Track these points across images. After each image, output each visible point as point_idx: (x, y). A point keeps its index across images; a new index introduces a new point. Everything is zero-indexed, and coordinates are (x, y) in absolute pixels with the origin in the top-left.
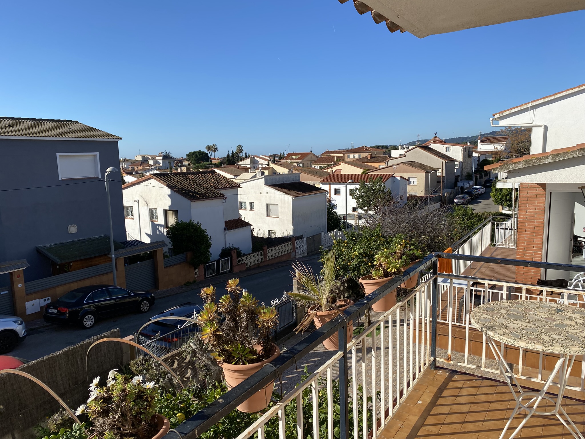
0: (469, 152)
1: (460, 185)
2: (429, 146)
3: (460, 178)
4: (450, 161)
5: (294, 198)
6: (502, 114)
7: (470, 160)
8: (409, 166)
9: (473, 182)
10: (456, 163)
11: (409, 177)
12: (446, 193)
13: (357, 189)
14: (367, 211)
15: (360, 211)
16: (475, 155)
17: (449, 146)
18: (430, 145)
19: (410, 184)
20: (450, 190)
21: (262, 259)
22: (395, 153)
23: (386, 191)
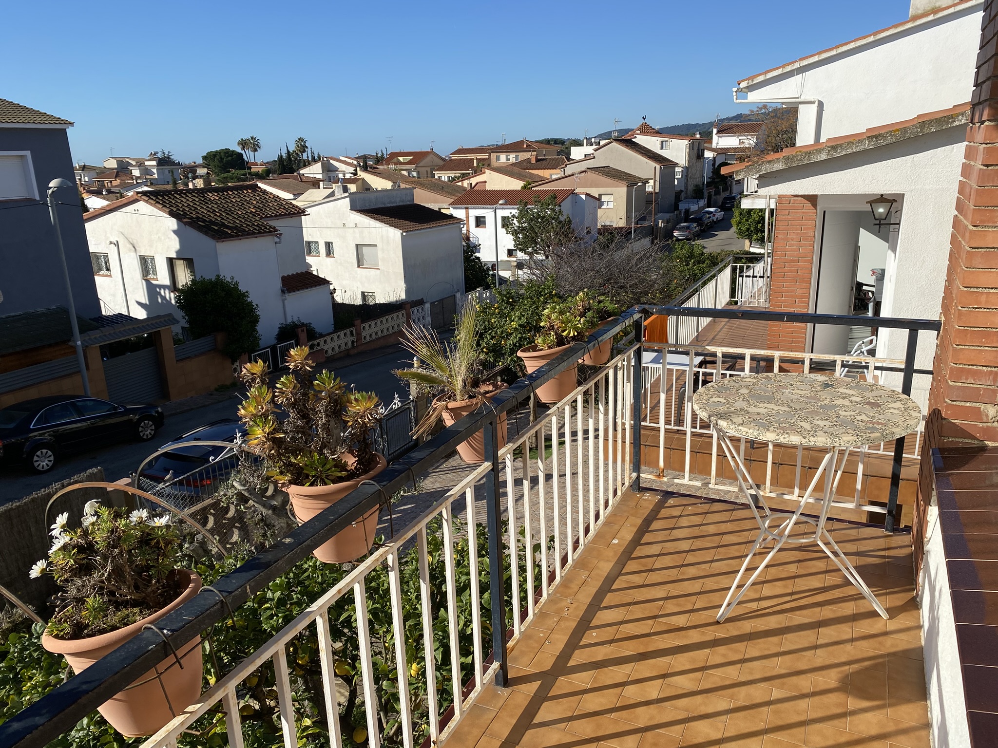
0: (698, 149)
1: (683, 206)
2: (633, 140)
3: (683, 195)
4: (667, 164)
5: (404, 234)
6: (753, 81)
7: (699, 164)
8: (601, 174)
9: (705, 202)
10: (677, 169)
11: (600, 195)
12: (660, 221)
13: (514, 216)
14: (531, 254)
15: (521, 255)
16: (708, 154)
17: (666, 139)
18: (636, 137)
19: (603, 207)
20: (667, 216)
21: (353, 342)
22: (576, 153)
23: (562, 218)
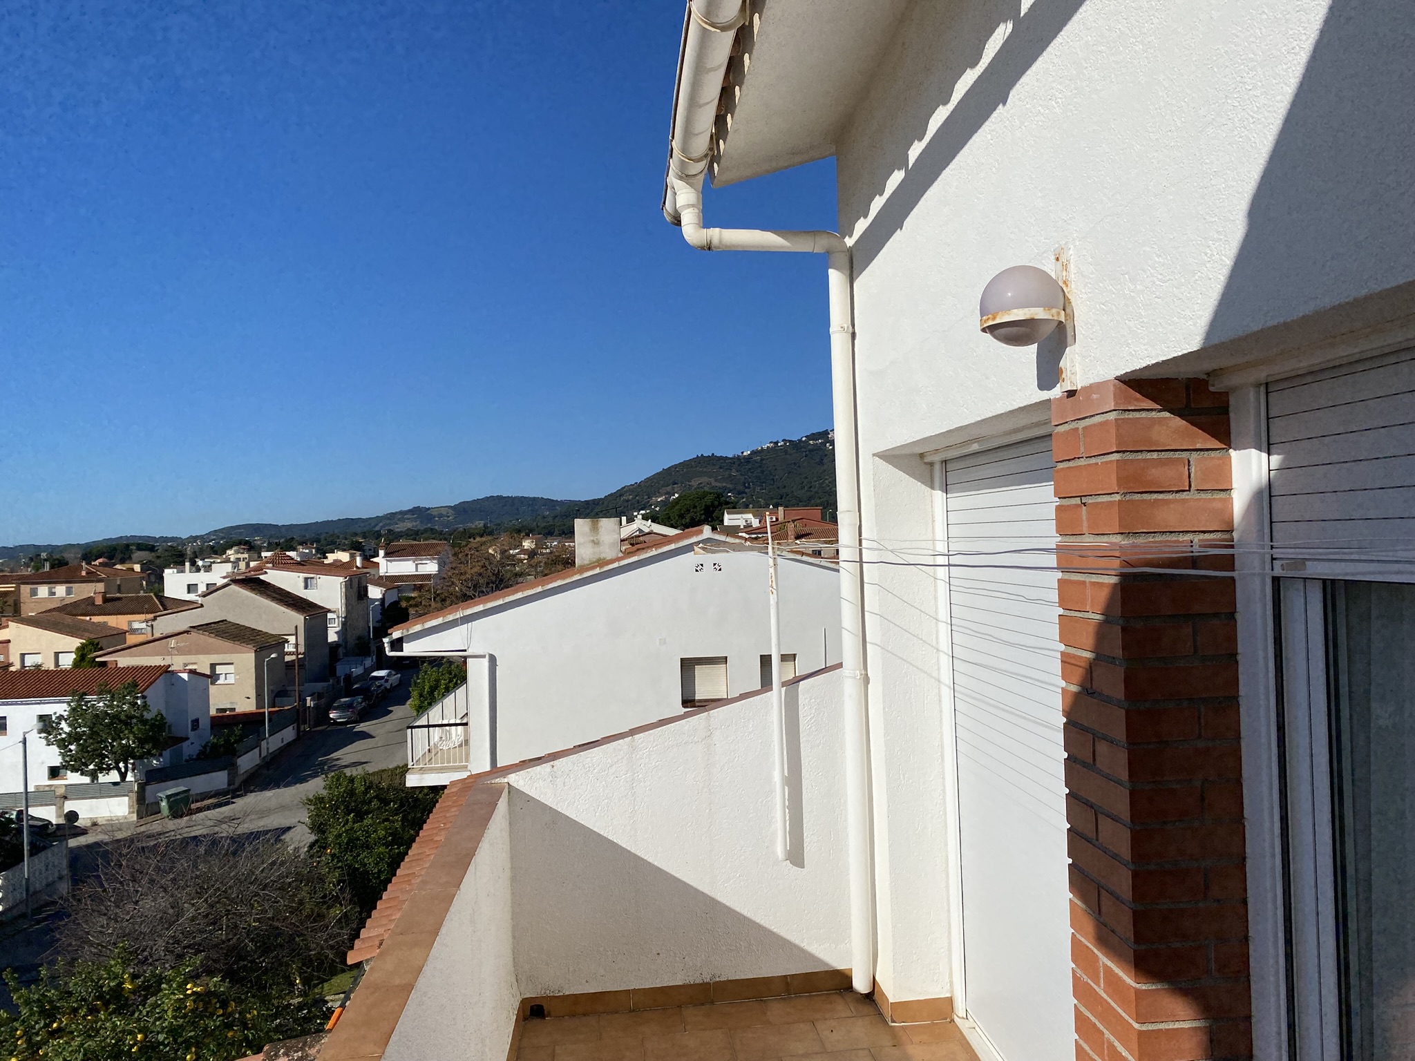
0: (359, 587)
1: (341, 670)
2: (262, 577)
3: (341, 651)
4: (314, 613)
6: (408, 631)
7: (361, 607)
8: (212, 635)
9: (372, 661)
10: (330, 616)
11: (213, 668)
12: (309, 699)
13: (61, 718)
14: (94, 776)
15: (74, 778)
16: (375, 592)
17: (312, 576)
18: (266, 573)
19: (218, 682)
20: (320, 686)
23: (147, 716)
